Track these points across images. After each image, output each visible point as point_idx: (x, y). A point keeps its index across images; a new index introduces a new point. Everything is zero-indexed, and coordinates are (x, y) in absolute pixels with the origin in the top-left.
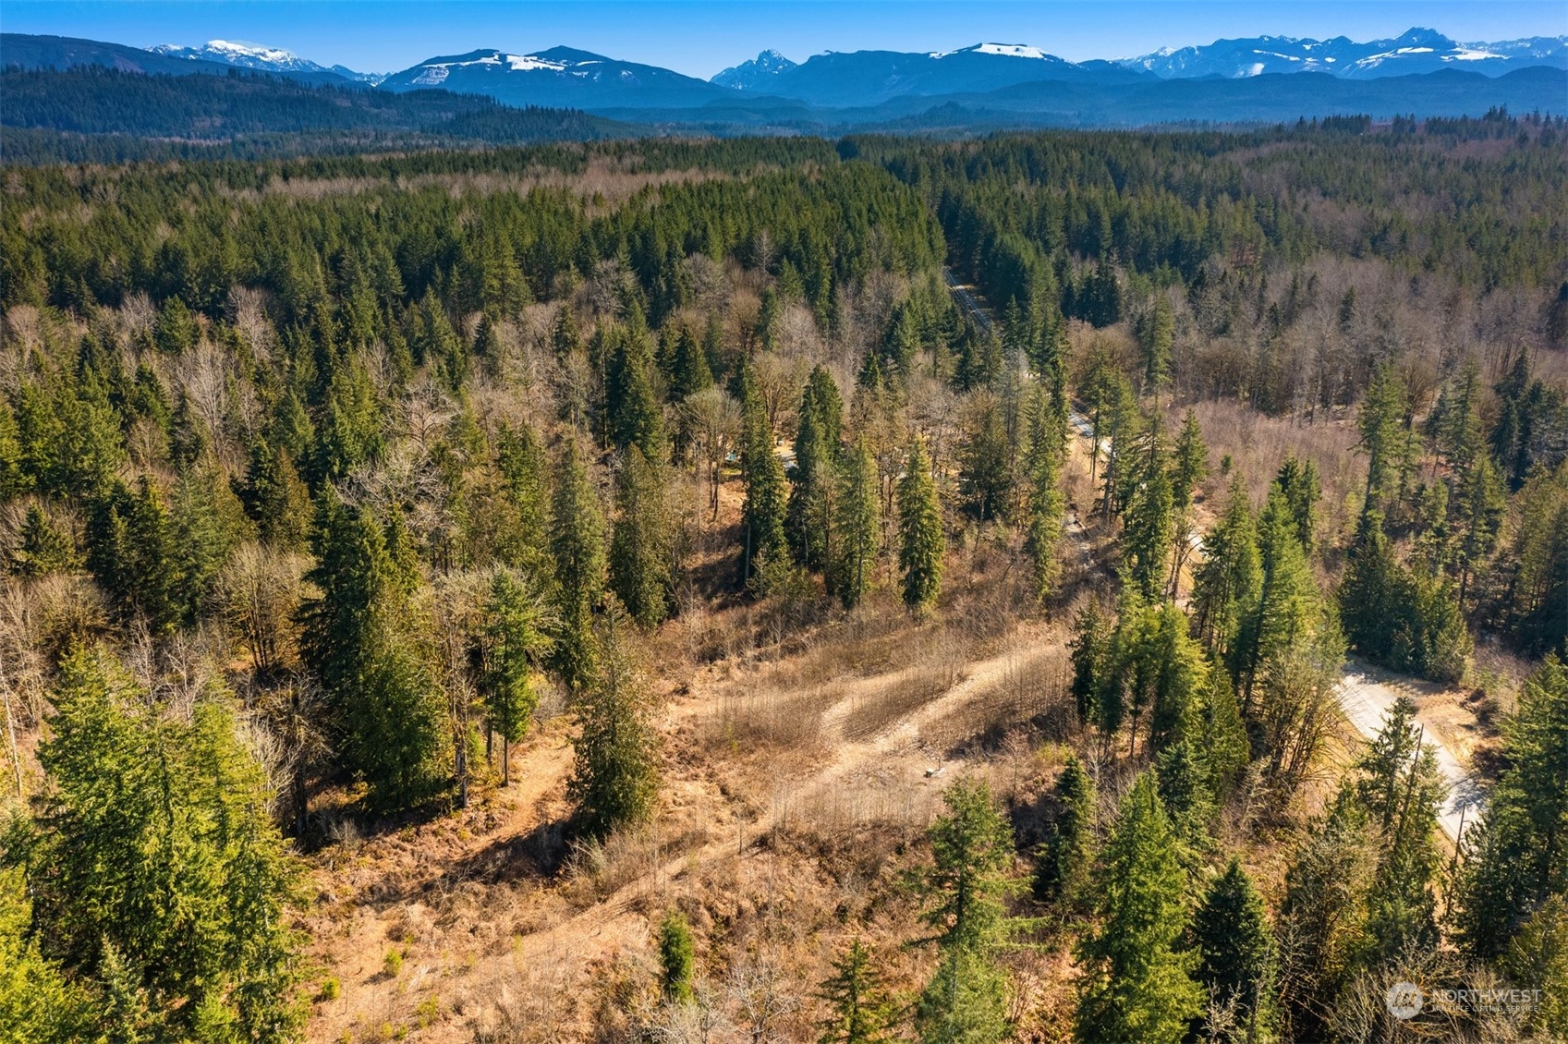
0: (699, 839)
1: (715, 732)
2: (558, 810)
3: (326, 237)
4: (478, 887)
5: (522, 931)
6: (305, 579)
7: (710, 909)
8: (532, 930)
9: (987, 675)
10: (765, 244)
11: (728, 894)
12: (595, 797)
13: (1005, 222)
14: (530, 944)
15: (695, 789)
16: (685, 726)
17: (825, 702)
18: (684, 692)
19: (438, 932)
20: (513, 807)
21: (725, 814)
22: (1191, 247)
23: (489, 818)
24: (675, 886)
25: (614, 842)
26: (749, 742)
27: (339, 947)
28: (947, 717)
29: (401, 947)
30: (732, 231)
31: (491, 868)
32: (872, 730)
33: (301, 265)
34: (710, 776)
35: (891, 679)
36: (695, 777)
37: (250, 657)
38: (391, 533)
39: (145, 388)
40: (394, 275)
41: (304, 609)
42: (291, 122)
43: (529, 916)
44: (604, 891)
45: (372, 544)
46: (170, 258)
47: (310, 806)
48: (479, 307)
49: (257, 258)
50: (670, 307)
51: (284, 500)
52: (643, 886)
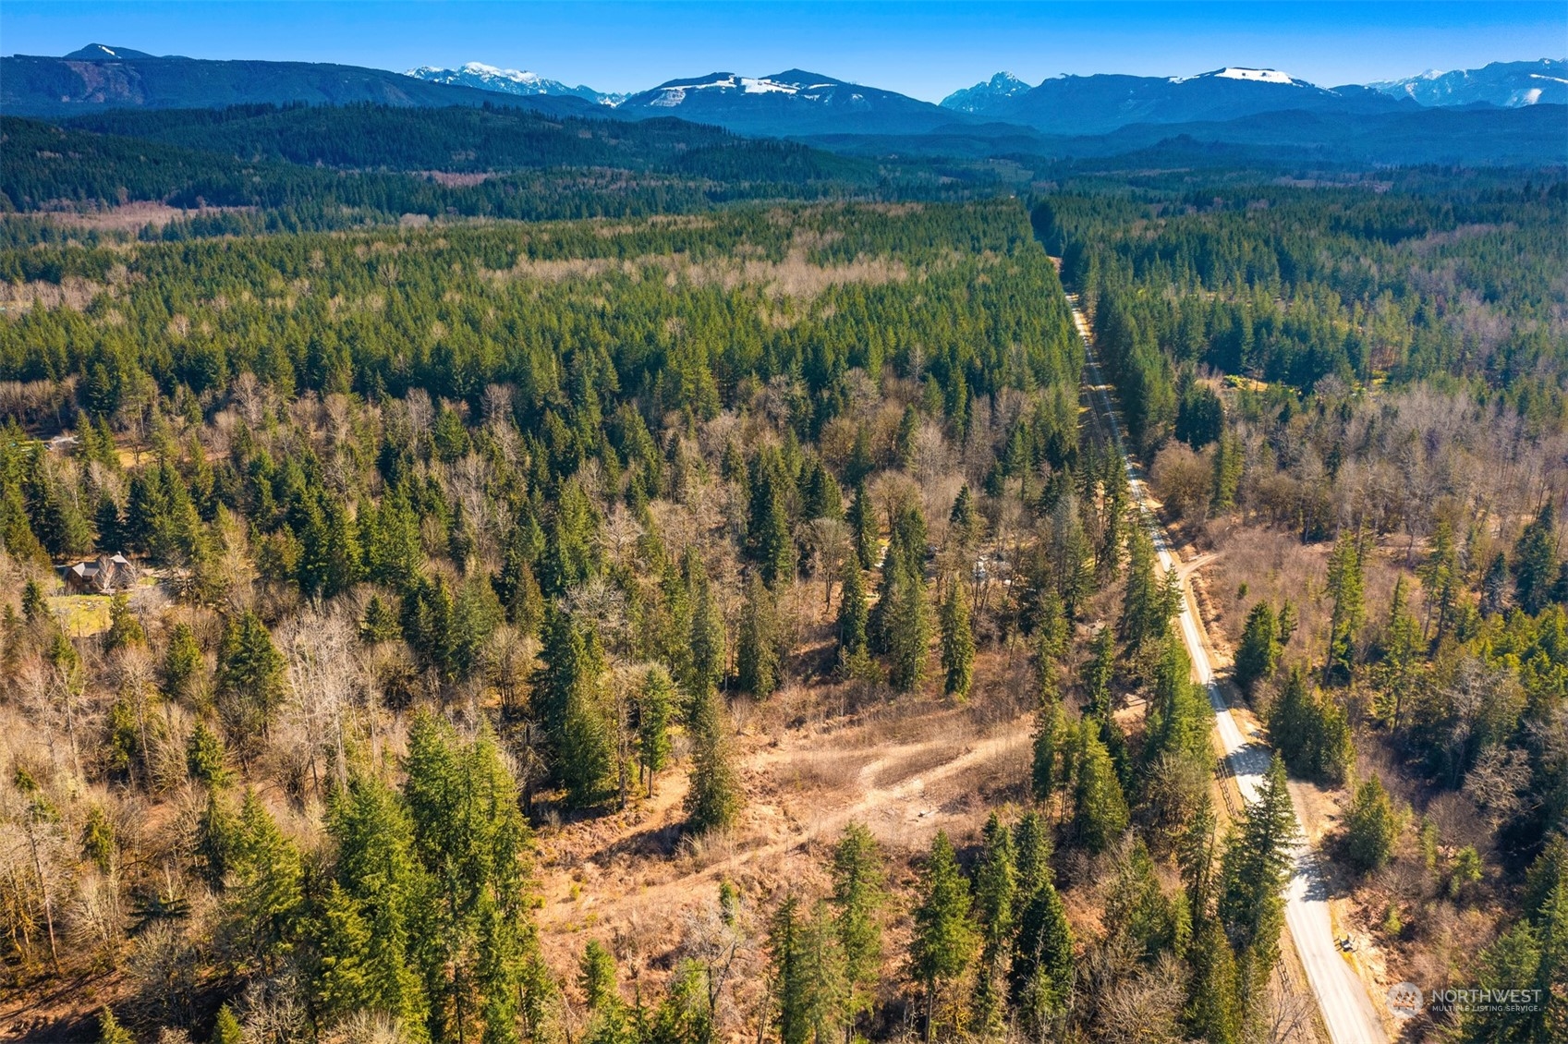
0: (761, 842)
1: (788, 775)
2: (679, 816)
3: (561, 337)
4: (626, 856)
5: (649, 884)
6: (537, 658)
7: (760, 883)
8: (654, 884)
9: (987, 750)
10: (919, 356)
11: (773, 876)
12: (700, 811)
13: (1143, 333)
14: (652, 891)
15: (768, 811)
16: (769, 769)
17: (866, 760)
18: (774, 745)
19: (601, 879)
20: (652, 811)
21: (784, 828)
22: (1323, 357)
23: (637, 817)
24: (742, 867)
25: (709, 838)
26: (808, 783)
27: (546, 880)
28: (948, 777)
29: (580, 885)
30: (893, 342)
31: (634, 846)
32: (893, 782)
33: (541, 365)
34: (779, 803)
35: (919, 747)
36: (770, 803)
37: (498, 697)
38: (589, 637)
39: (432, 492)
40: (612, 375)
41: (534, 675)
42: (537, 156)
43: (651, 876)
44: (699, 867)
45: (577, 647)
46: (442, 355)
47: (533, 800)
48: (678, 405)
49: (508, 357)
50: (828, 415)
51: (524, 595)
52: (723, 866)
